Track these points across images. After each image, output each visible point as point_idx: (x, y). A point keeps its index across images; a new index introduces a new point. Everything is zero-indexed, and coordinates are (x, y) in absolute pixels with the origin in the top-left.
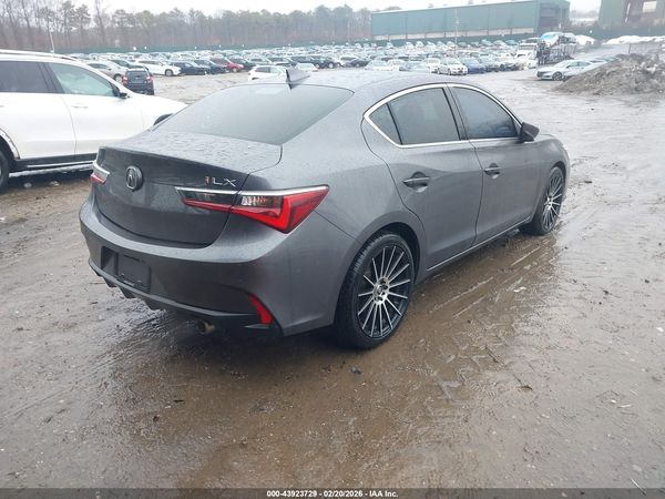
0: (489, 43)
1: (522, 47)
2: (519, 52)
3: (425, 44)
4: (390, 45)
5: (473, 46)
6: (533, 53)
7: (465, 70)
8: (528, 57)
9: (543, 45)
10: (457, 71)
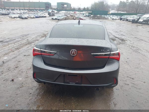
0: (36, 11)
1: (45, 12)
2: (45, 13)
3: (20, 10)
4: (10, 10)
5: (32, 11)
6: (48, 14)
7: (35, 17)
8: (47, 15)
9: (49, 12)
10: (33, 17)
